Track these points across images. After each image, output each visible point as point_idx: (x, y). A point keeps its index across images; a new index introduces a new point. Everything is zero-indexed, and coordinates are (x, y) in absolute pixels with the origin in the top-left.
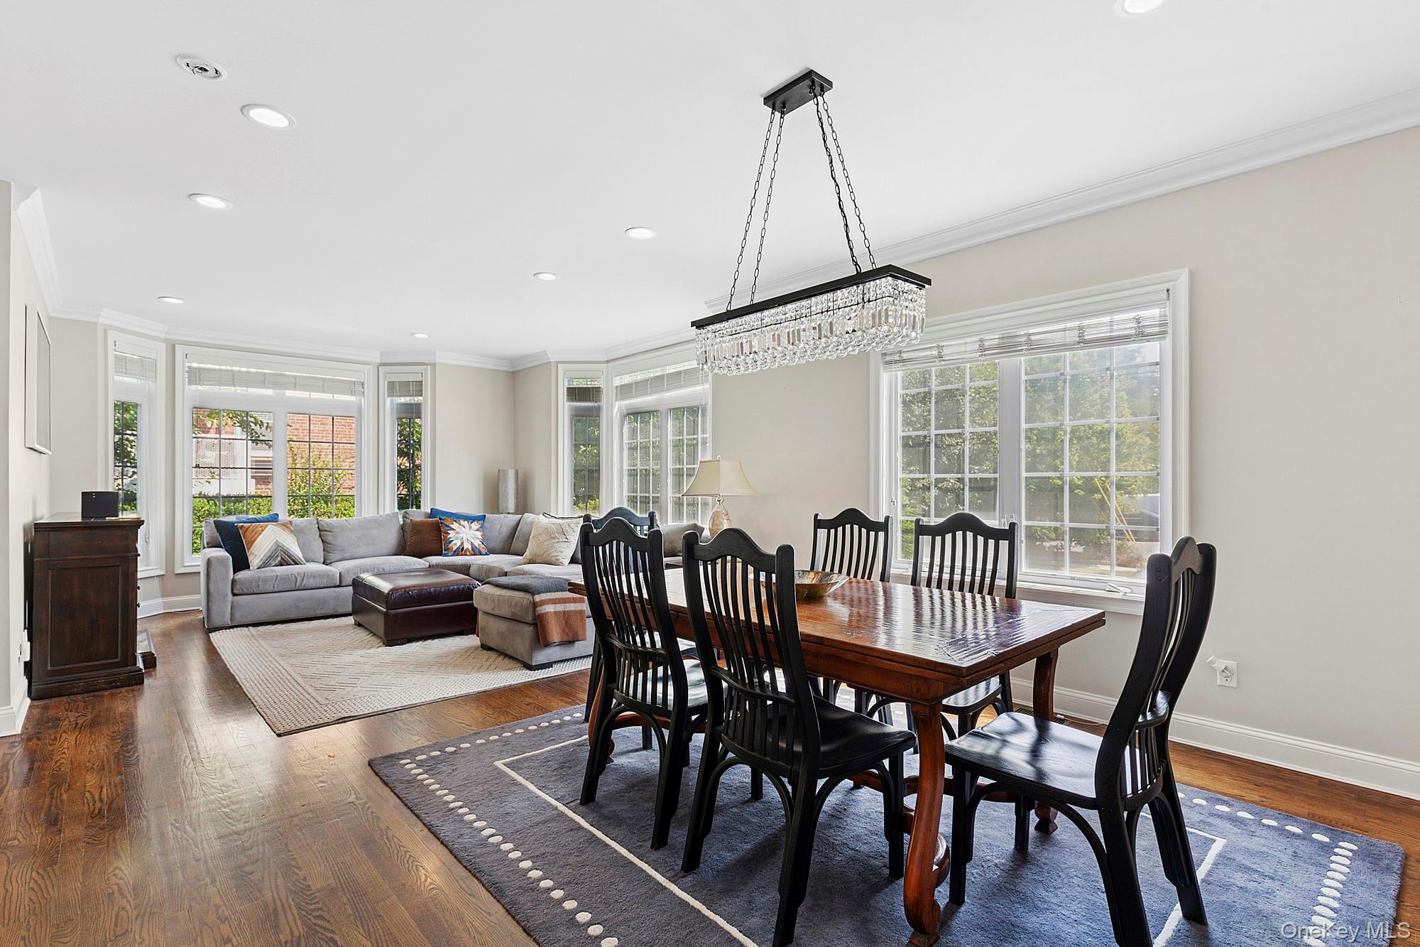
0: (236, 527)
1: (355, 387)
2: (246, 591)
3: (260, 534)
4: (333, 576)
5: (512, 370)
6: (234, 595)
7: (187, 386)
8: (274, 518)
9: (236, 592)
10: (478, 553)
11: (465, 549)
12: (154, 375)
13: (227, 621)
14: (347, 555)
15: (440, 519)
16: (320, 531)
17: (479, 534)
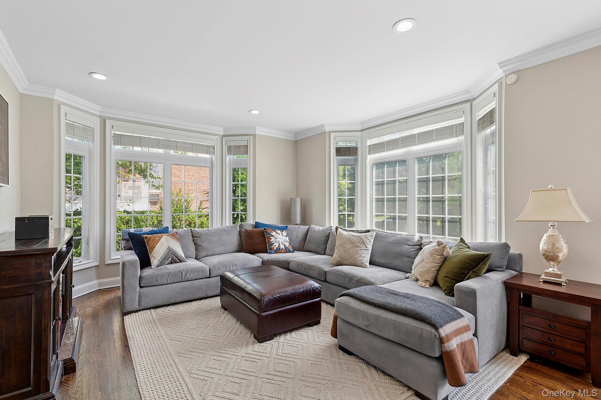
0: (142, 238)
1: (209, 149)
2: (149, 285)
3: (158, 242)
4: (205, 271)
5: (295, 140)
6: (141, 287)
7: (113, 146)
8: (165, 231)
9: (142, 285)
10: (288, 251)
11: (281, 248)
12: (92, 137)
13: (136, 307)
14: (210, 253)
15: (265, 229)
16: (193, 237)
17: (287, 238)
